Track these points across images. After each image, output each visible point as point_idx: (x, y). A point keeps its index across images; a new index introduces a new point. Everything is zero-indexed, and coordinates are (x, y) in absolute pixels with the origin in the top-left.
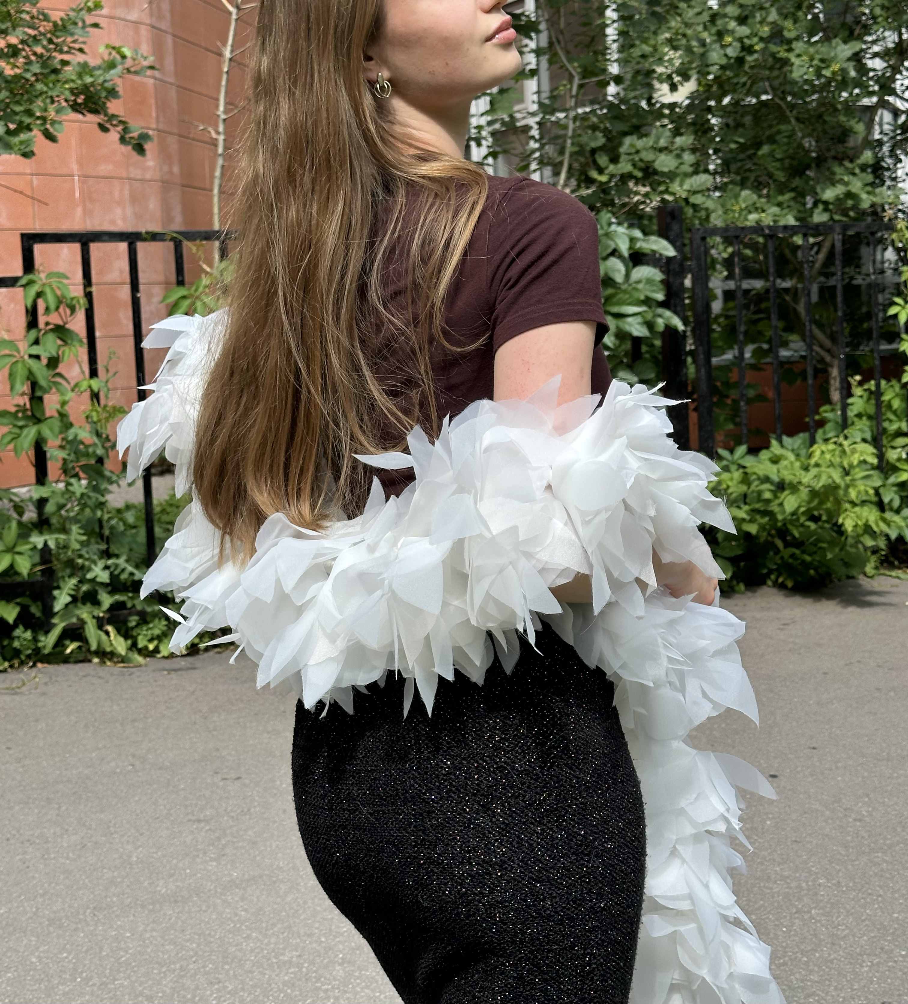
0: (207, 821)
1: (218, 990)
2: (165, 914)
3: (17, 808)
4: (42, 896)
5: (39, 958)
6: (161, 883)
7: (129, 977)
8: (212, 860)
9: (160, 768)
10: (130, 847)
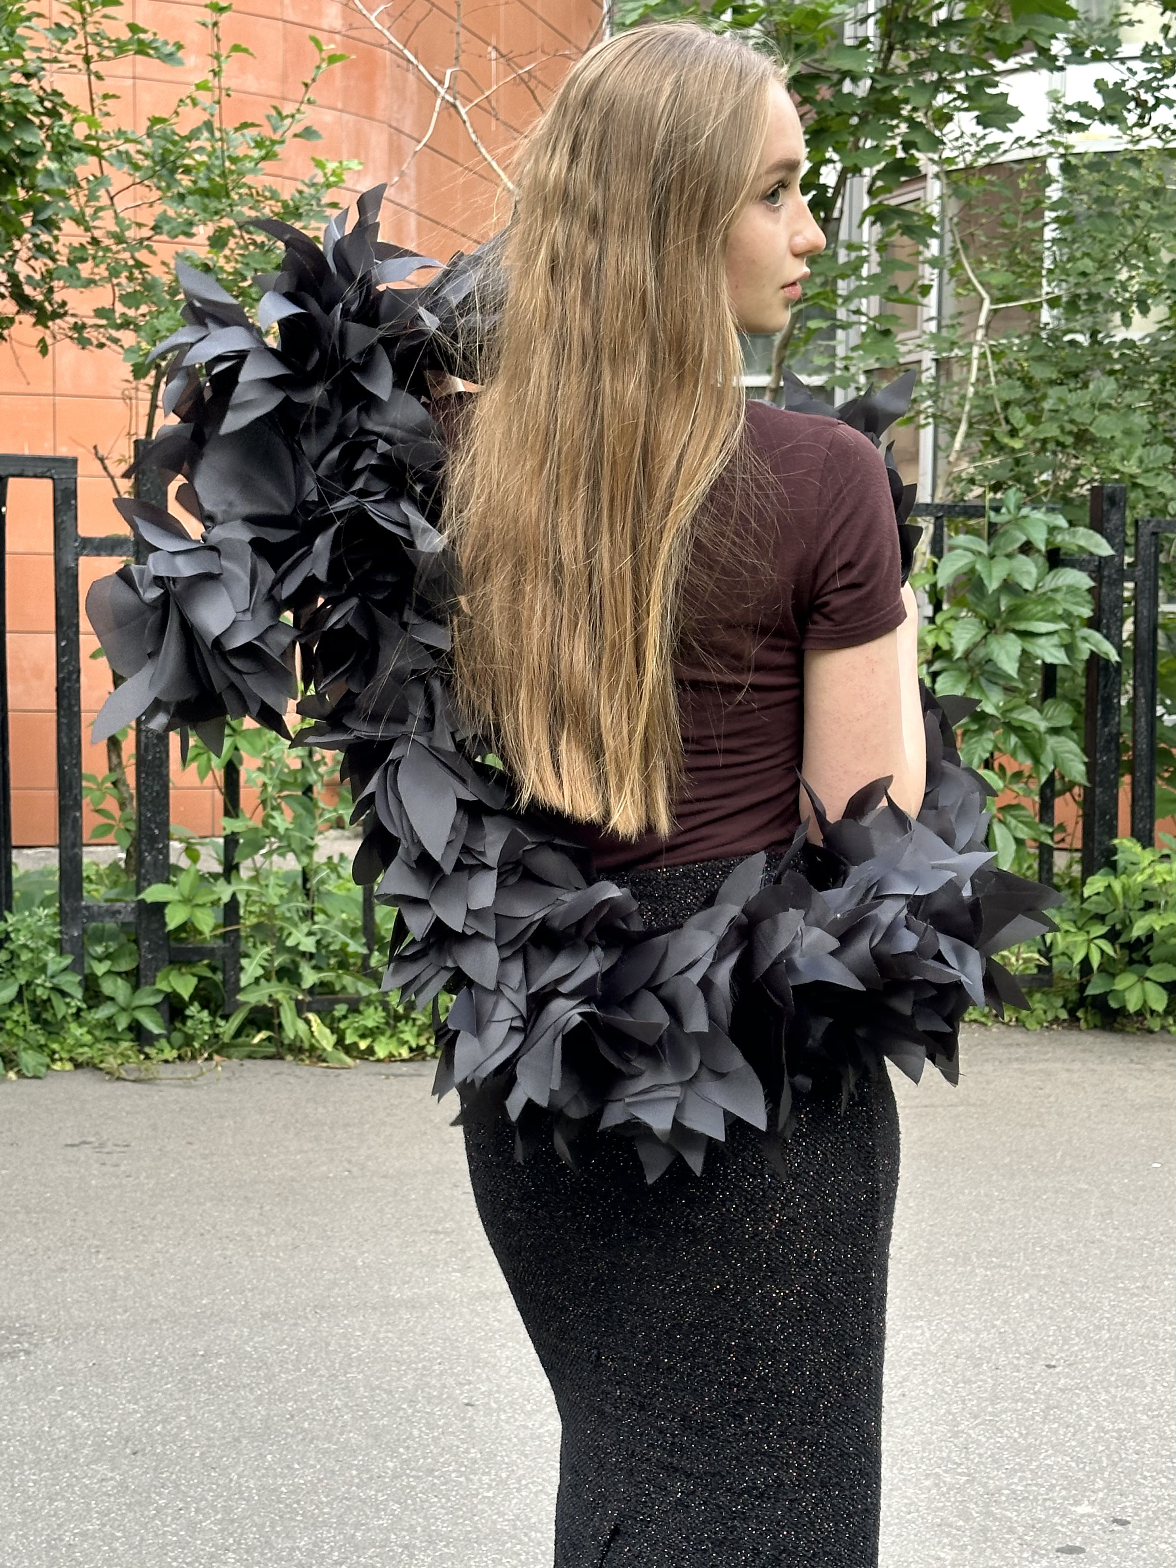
0: (447, 1234)
1: (469, 1391)
2: (401, 1318)
3: (209, 1204)
4: (251, 1290)
5: (255, 1349)
6: (394, 1288)
7: (362, 1371)
8: (454, 1270)
9: (385, 1177)
10: (353, 1252)
